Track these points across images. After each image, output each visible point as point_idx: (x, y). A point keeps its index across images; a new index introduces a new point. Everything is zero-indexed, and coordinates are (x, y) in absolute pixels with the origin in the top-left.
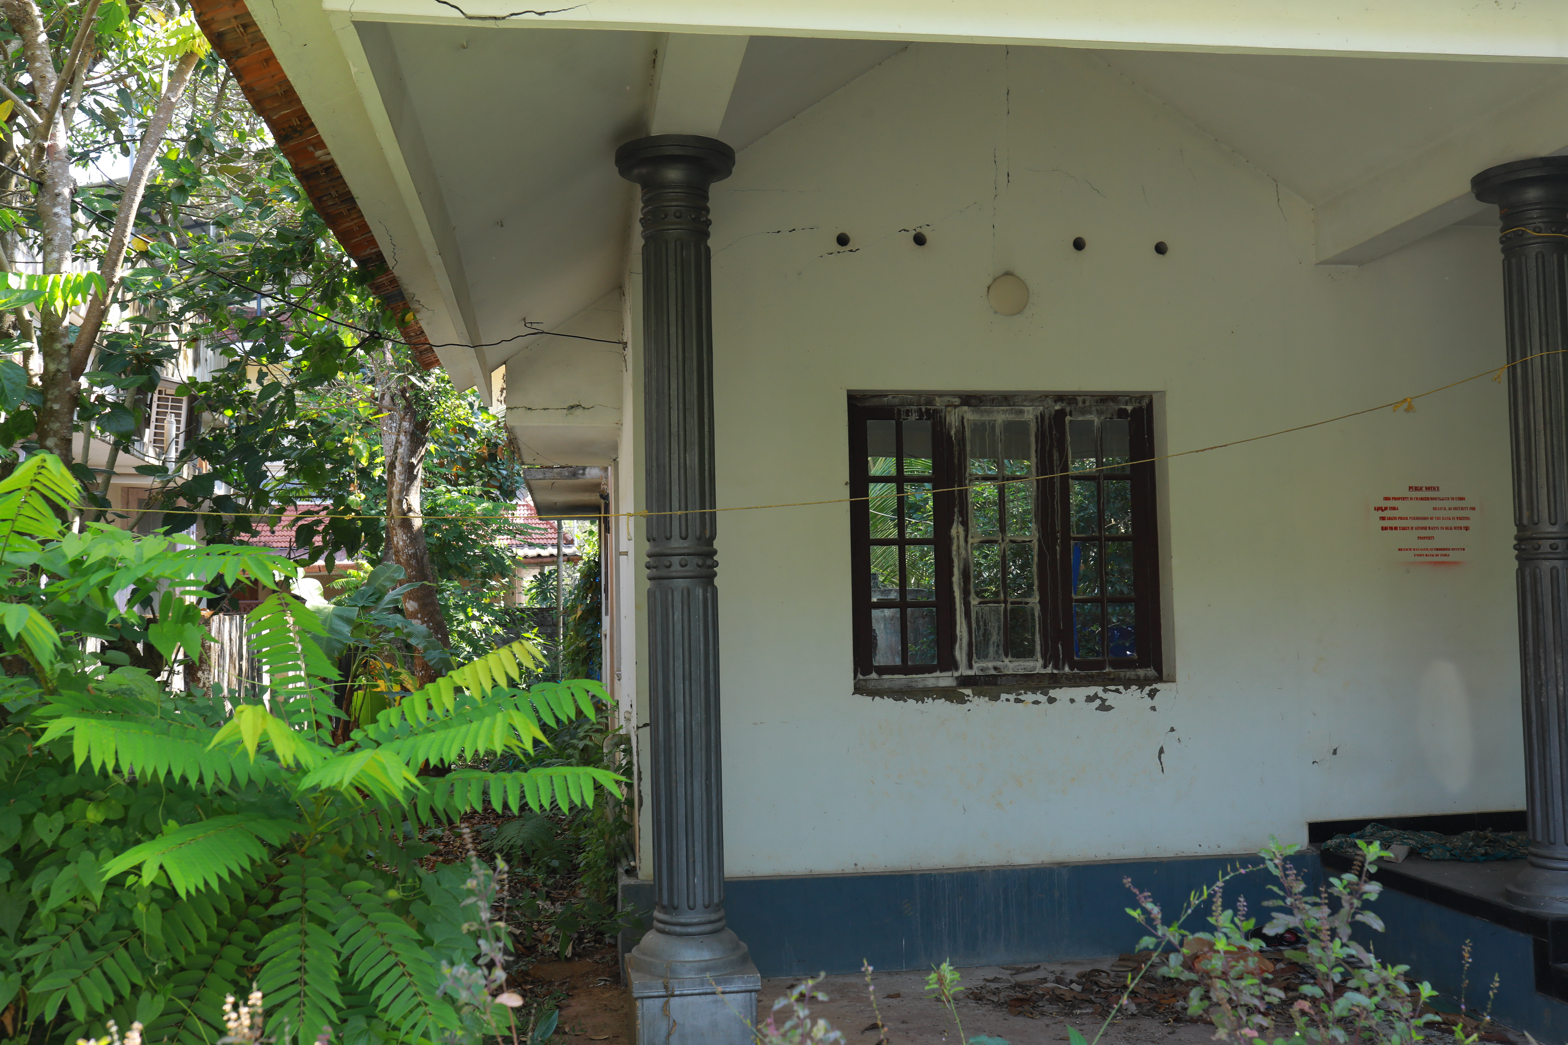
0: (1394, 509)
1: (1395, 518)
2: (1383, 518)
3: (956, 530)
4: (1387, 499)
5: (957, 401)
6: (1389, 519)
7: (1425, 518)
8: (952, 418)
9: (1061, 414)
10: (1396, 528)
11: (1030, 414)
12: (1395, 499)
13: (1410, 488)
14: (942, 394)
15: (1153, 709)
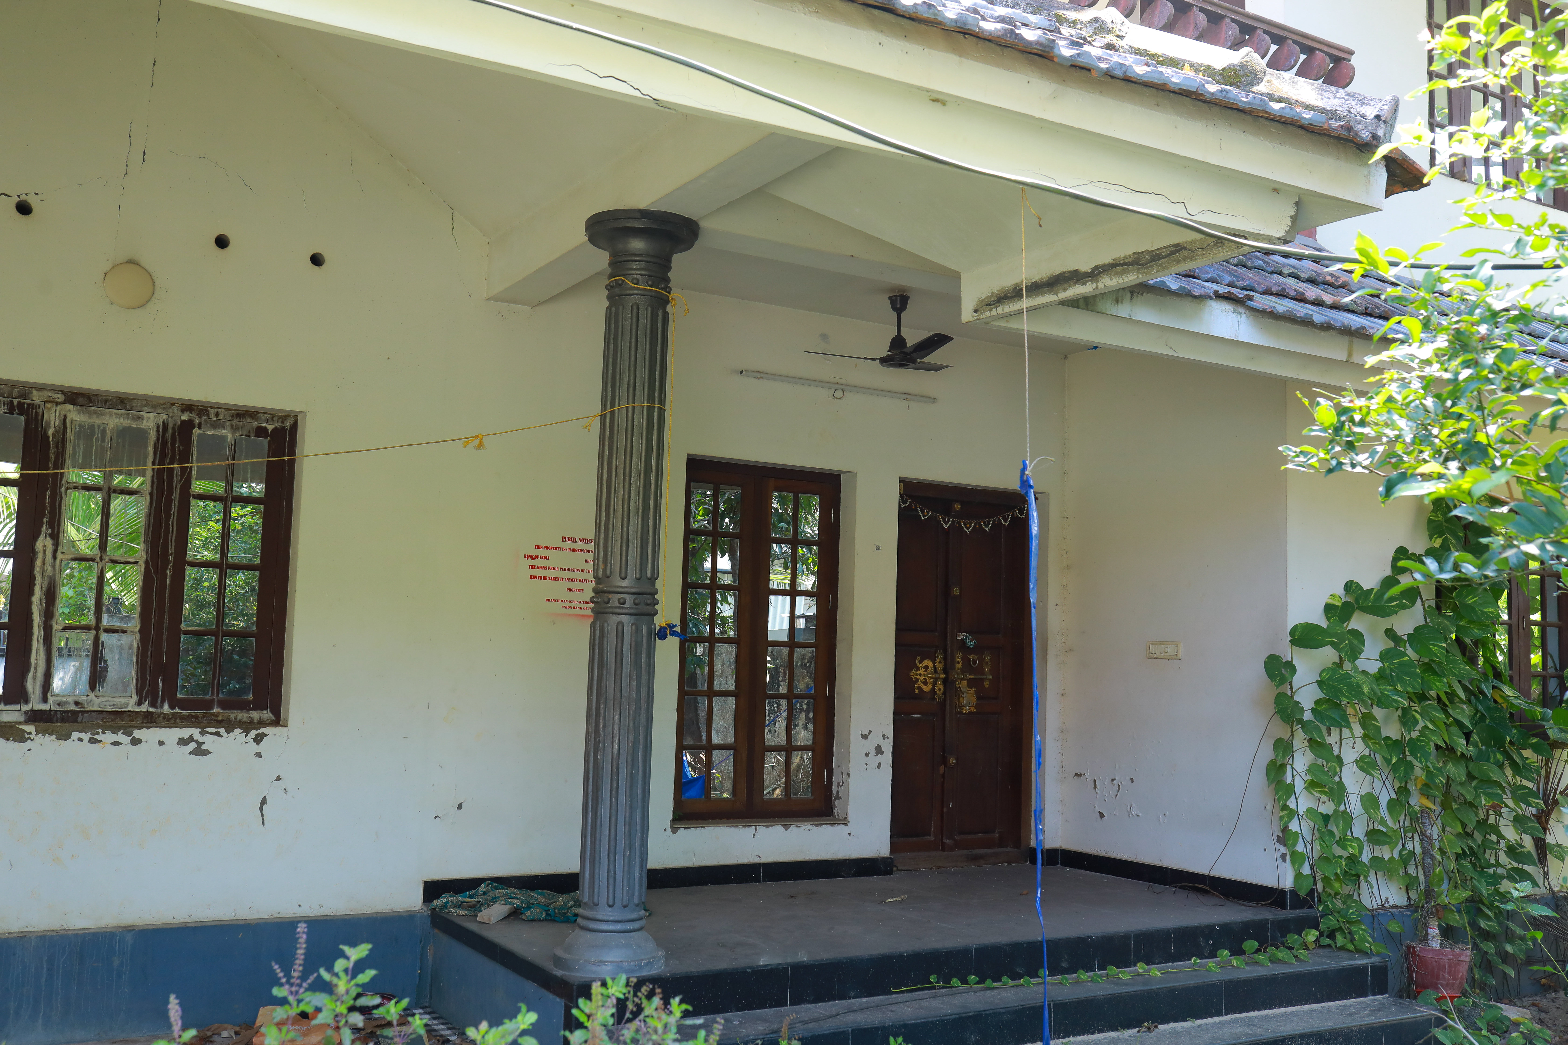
0: (545, 558)
1: (545, 568)
2: (533, 567)
3: (43, 543)
4: (538, 547)
5: (60, 397)
6: (539, 568)
7: (576, 570)
8: (52, 417)
9: (187, 426)
10: (545, 578)
11: (150, 421)
12: (547, 548)
13: (563, 538)
14: (41, 388)
15: (259, 755)
